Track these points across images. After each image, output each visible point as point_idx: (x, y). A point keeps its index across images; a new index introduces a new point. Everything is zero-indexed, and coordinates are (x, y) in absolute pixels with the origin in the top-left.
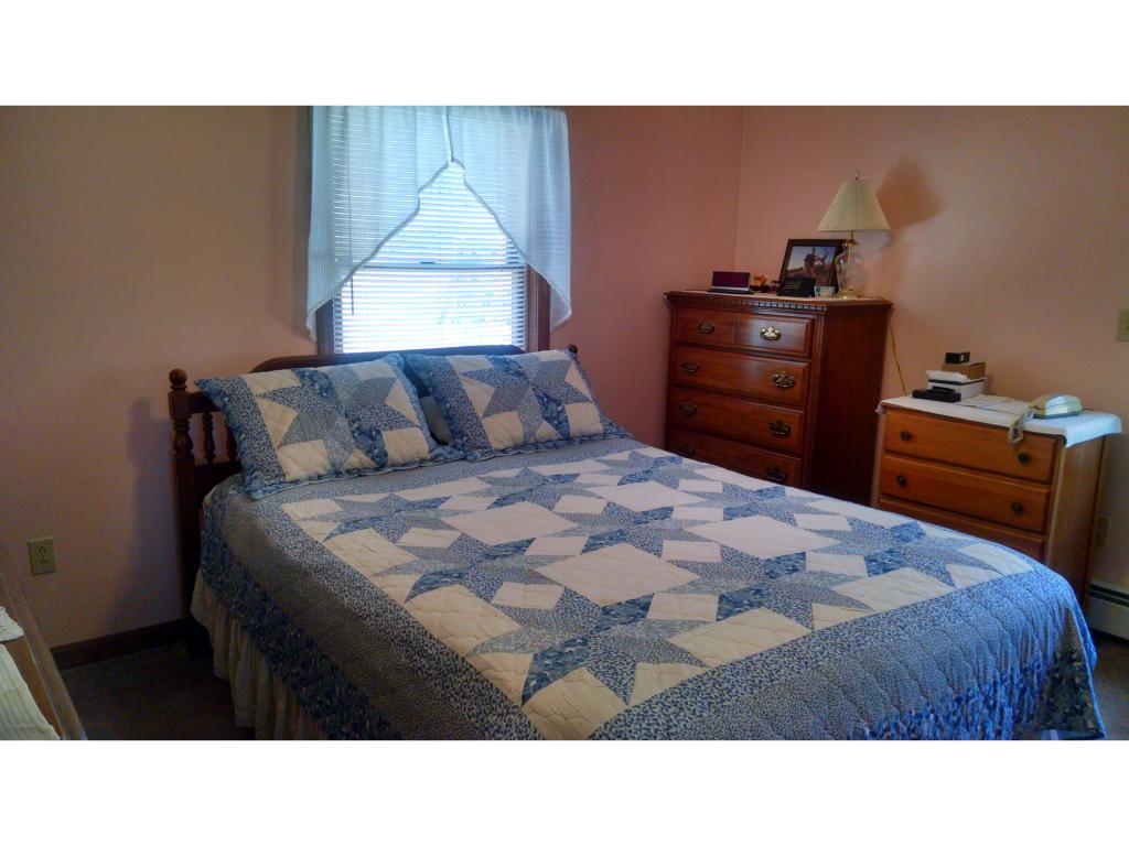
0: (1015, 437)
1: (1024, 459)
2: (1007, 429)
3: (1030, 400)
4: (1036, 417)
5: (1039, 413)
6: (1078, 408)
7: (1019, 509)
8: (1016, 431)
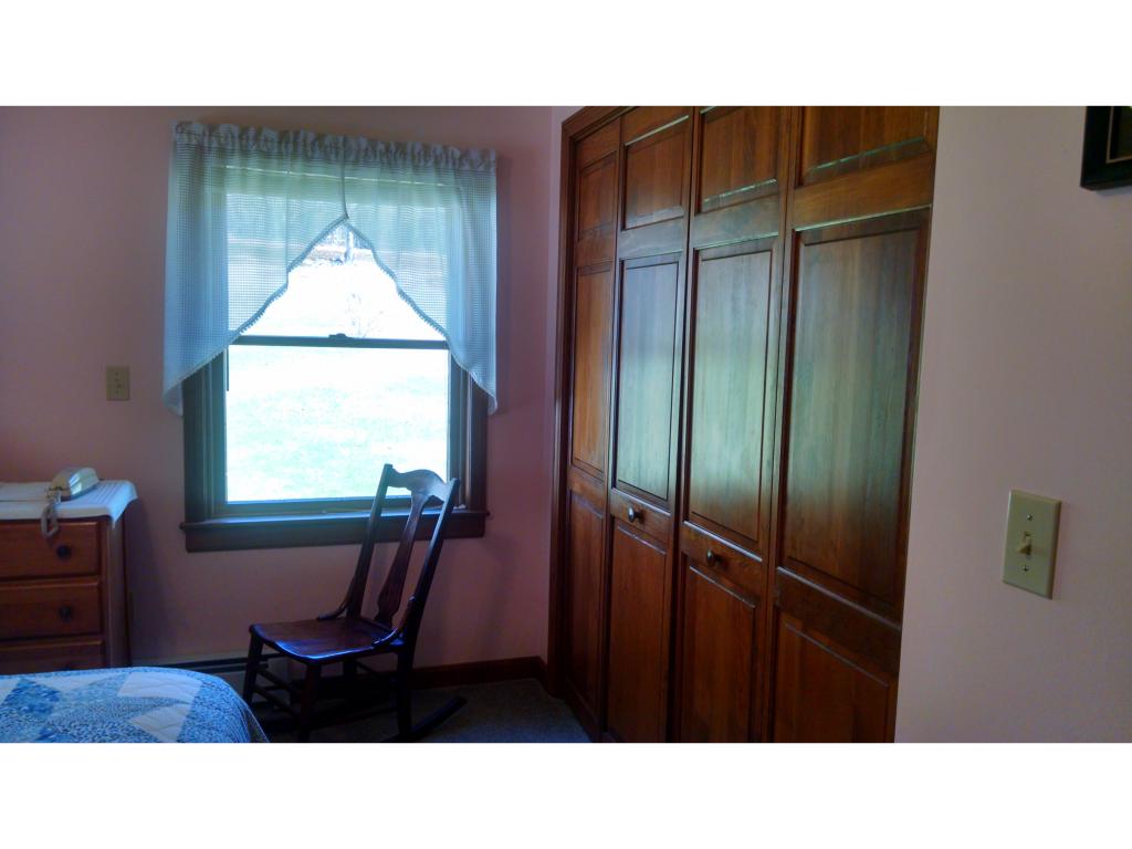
0: (49, 529)
1: (64, 552)
2: (37, 521)
3: (49, 479)
4: (64, 499)
5: (65, 494)
6: (95, 480)
7: (67, 612)
8: (49, 521)
